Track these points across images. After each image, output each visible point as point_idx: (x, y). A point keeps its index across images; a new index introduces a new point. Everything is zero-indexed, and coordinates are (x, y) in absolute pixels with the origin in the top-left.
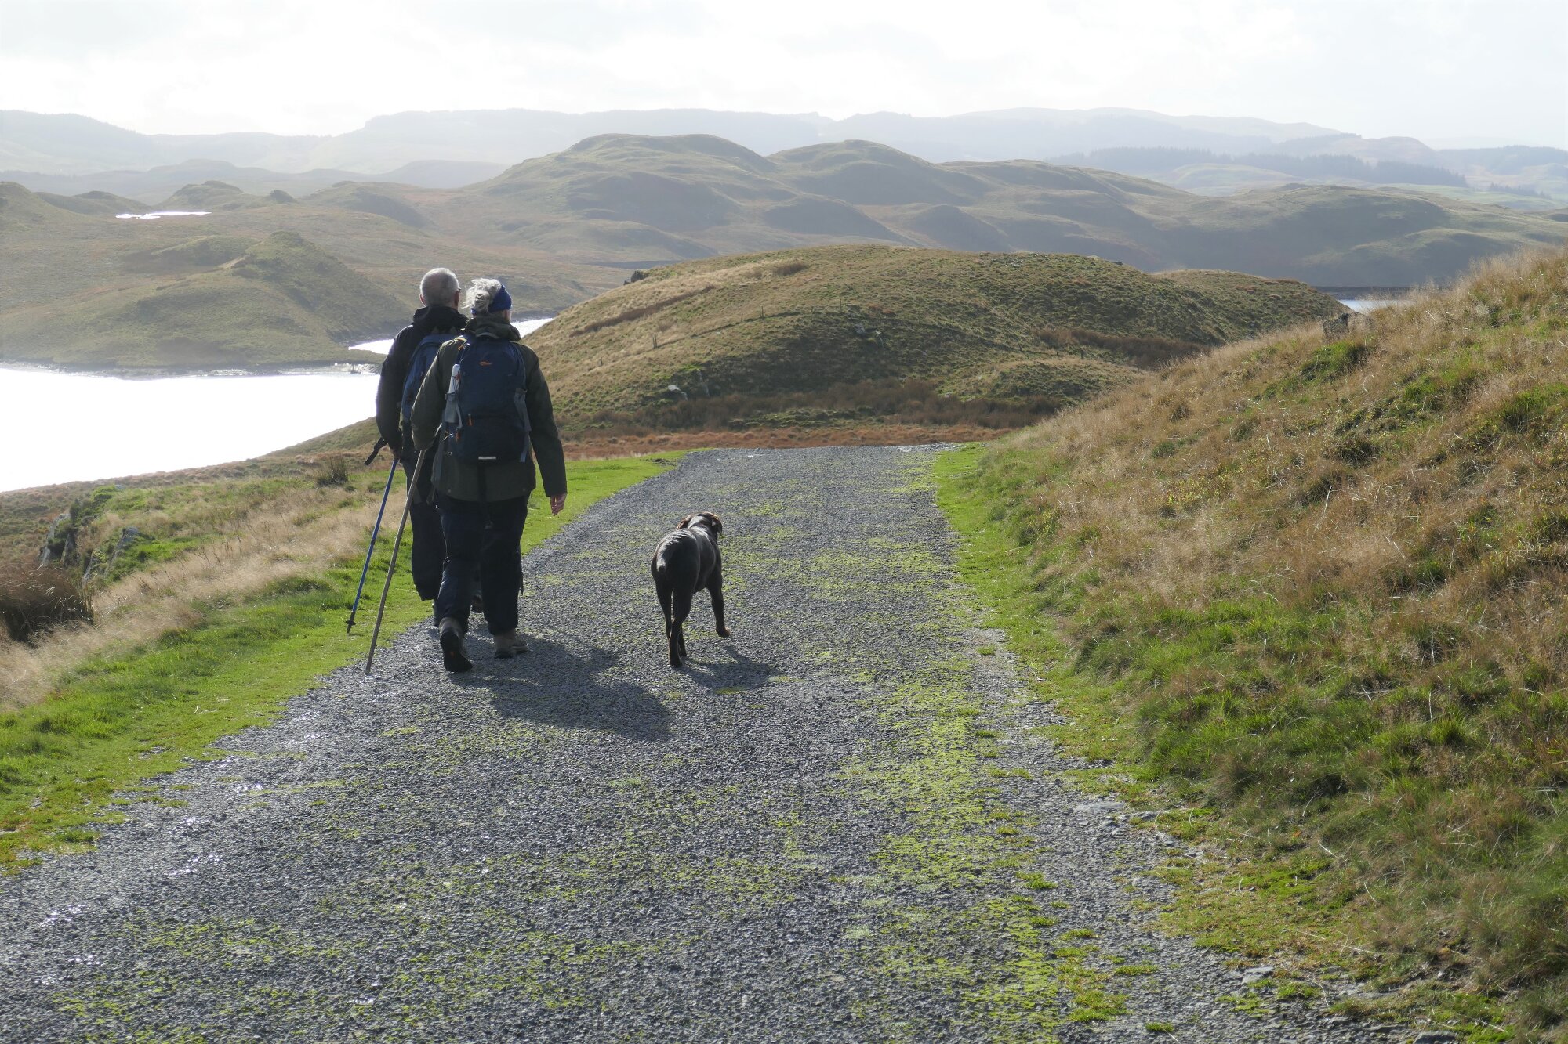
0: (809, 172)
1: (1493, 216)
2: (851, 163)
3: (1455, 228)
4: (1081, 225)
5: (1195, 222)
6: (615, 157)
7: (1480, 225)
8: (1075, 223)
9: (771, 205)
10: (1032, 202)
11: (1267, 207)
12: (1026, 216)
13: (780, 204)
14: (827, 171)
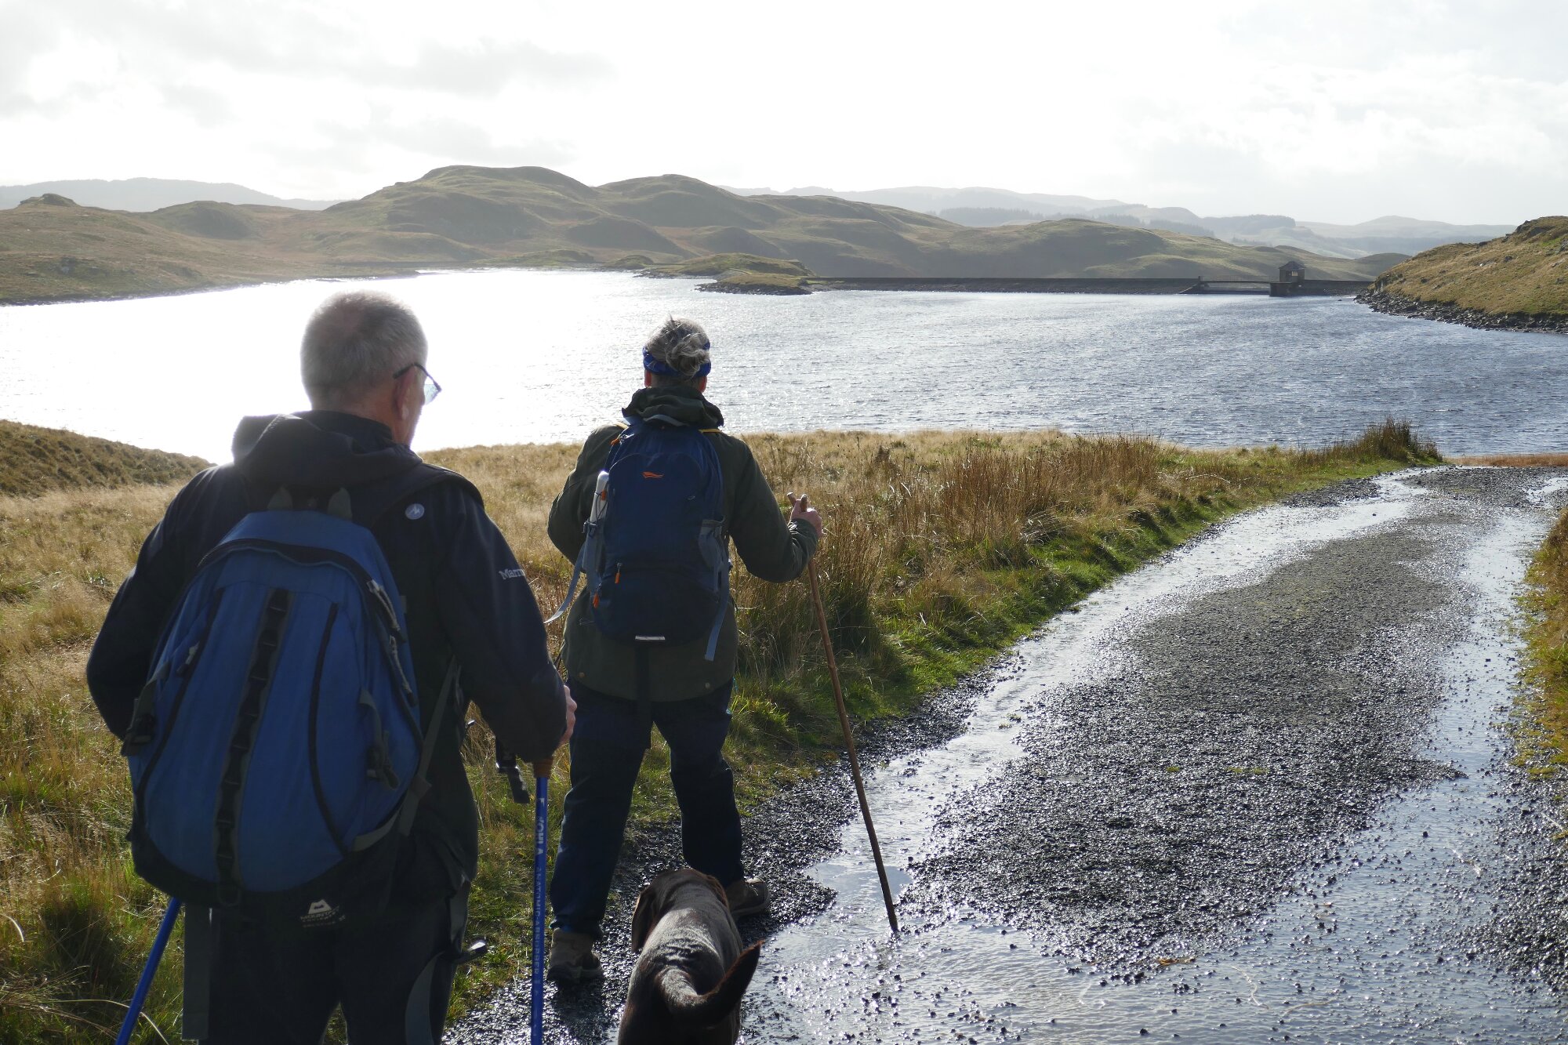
0: (627, 200)
1: (1205, 246)
2: (663, 192)
3: (1169, 254)
4: (854, 246)
5: (954, 246)
6: (452, 184)
7: (1193, 253)
8: (850, 245)
9: (575, 223)
10: (816, 227)
11: (1016, 235)
12: (808, 238)
13: (582, 223)
14: (643, 199)
